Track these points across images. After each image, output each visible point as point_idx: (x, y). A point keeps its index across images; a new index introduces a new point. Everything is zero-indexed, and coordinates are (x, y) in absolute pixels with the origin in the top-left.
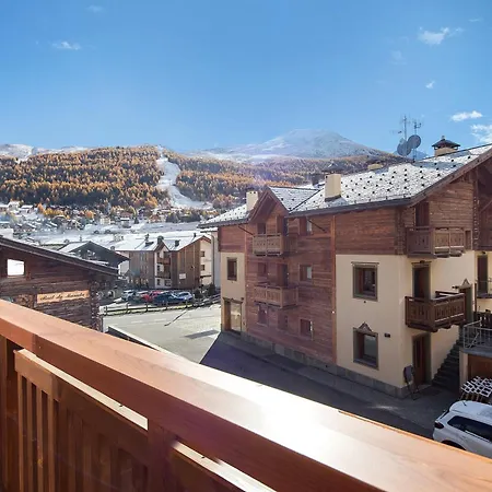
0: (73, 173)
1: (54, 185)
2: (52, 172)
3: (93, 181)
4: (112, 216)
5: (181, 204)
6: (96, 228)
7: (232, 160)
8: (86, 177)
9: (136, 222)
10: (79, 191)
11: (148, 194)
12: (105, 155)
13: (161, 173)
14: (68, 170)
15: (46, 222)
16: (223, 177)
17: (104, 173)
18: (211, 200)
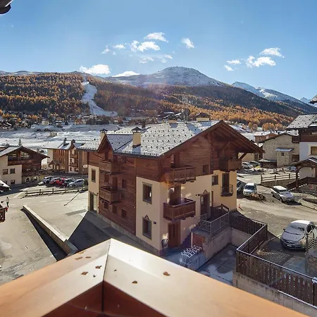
0: (25, 89)
1: (11, 97)
2: (11, 88)
3: (38, 96)
4: (50, 120)
5: (97, 112)
6: (38, 127)
7: (131, 85)
8: (33, 93)
9: (67, 124)
10: (28, 102)
11: (75, 106)
12: (47, 78)
13: (85, 92)
14: (21, 87)
15: (4, 122)
16: (124, 95)
17: (46, 90)
18: (116, 110)
